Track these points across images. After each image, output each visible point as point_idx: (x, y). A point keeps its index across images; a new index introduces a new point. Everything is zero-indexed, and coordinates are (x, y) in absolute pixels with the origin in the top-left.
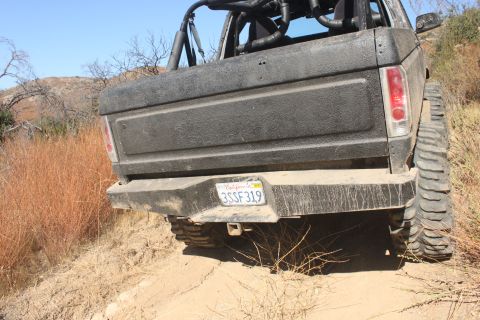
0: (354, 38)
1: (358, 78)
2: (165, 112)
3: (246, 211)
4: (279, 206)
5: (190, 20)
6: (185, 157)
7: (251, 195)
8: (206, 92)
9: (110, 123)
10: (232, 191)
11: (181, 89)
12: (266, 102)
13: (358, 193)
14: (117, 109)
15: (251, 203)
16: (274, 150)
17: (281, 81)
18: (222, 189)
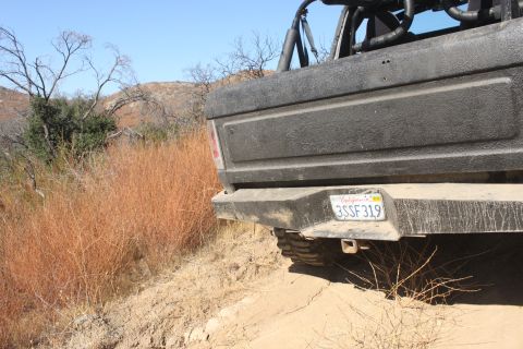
0: (497, 29)
1: (500, 76)
2: (276, 116)
3: (363, 226)
4: (401, 222)
5: (303, 17)
6: (296, 166)
7: (369, 211)
8: (321, 93)
9: (217, 127)
10: (348, 204)
11: (295, 91)
12: (389, 105)
13: (497, 211)
14: (224, 113)
15: (369, 218)
16: (397, 159)
17: (407, 81)
18: (337, 202)
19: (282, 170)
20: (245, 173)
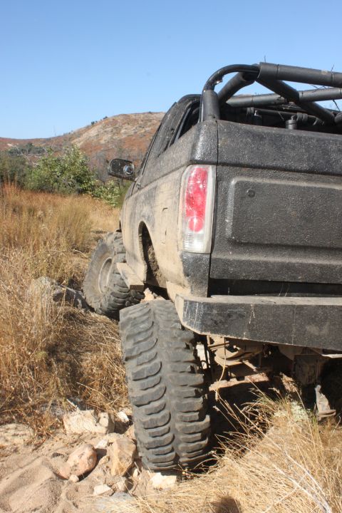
19: (322, 267)
20: (249, 263)
